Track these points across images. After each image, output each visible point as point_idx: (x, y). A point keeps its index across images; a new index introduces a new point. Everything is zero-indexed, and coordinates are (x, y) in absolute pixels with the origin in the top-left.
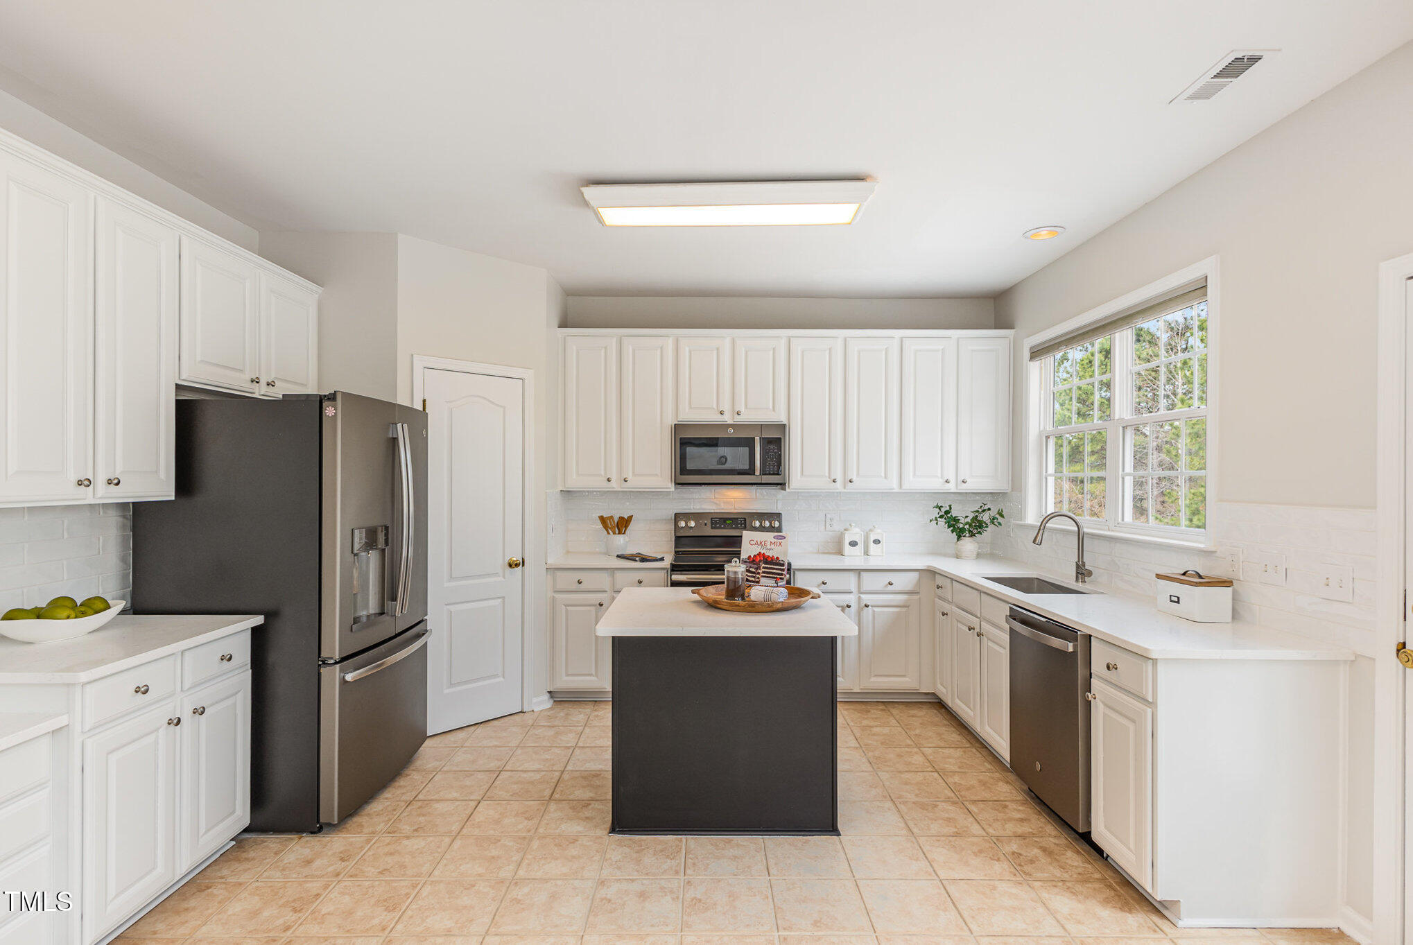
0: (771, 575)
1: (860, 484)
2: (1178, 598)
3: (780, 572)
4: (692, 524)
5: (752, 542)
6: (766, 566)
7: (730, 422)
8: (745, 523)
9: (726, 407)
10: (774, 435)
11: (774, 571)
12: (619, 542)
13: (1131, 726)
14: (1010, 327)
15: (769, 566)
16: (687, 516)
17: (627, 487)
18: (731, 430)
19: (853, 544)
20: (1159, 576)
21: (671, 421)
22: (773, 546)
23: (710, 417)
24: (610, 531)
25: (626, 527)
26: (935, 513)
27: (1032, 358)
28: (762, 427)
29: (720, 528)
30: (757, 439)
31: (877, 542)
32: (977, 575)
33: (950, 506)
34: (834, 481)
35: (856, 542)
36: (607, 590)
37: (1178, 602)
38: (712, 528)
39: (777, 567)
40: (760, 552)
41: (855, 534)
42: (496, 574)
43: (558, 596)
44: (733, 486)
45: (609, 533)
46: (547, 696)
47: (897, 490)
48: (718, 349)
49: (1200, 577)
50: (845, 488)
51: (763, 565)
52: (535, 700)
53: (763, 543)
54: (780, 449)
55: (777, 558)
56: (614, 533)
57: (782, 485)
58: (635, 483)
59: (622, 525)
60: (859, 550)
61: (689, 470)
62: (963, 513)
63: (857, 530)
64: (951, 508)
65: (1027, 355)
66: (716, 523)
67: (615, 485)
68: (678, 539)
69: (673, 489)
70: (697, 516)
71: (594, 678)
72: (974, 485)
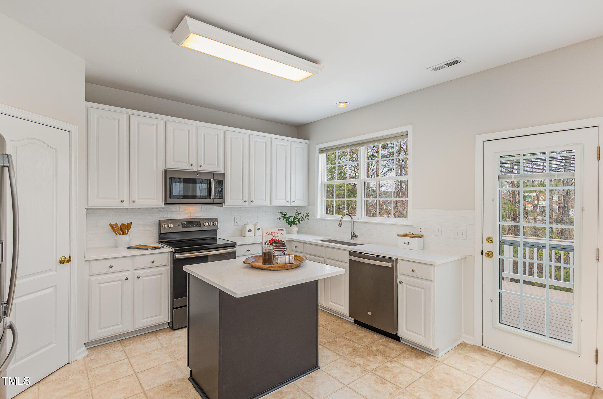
0: (279, 250)
1: (257, 203)
2: (409, 243)
3: (284, 247)
4: (172, 226)
5: (268, 234)
6: (276, 245)
7: (195, 170)
8: (200, 224)
9: (194, 162)
10: (220, 178)
11: (281, 247)
12: (124, 239)
13: (423, 291)
14: (308, 139)
15: (278, 245)
16: (168, 221)
17: (133, 205)
18: (198, 175)
19: (250, 231)
20: (399, 235)
21: (162, 168)
22: (278, 235)
23: (185, 167)
24: (117, 233)
25: (128, 230)
26: (280, 215)
27: (320, 153)
28: (214, 174)
29: (187, 227)
30: (212, 180)
31: (259, 229)
32: (316, 240)
33: (286, 212)
34: (245, 202)
35: (251, 230)
36: (129, 269)
37: (409, 244)
38: (183, 227)
39: (282, 245)
40: (272, 238)
41: (250, 226)
42: (51, 270)
43: (92, 278)
44: (190, 205)
45: (117, 234)
46: (84, 348)
47: (269, 206)
48: (189, 131)
49: (414, 235)
50: (249, 205)
51: (275, 245)
52: (78, 352)
53: (273, 234)
54: (222, 186)
55: (281, 240)
56: (120, 234)
57: (221, 204)
58: (140, 203)
59: (124, 229)
60: (252, 234)
61: (174, 196)
62: (291, 214)
63: (250, 224)
64: (286, 213)
65: (317, 151)
66: (184, 225)
67: (126, 205)
68: (160, 234)
69: (163, 206)
70: (174, 221)
71: (121, 326)
72: (298, 203)
